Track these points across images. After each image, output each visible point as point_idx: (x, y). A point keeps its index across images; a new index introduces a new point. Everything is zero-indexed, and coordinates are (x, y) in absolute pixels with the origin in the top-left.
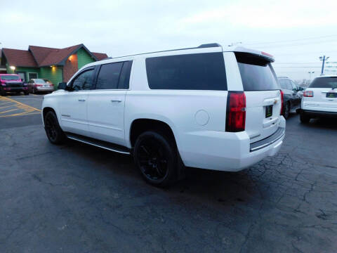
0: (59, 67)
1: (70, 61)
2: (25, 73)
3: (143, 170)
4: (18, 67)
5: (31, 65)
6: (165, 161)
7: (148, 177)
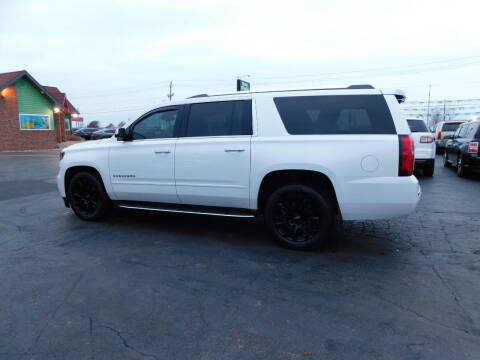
1: (3, 97)
3: (280, 233)
6: (317, 218)
7: (289, 241)
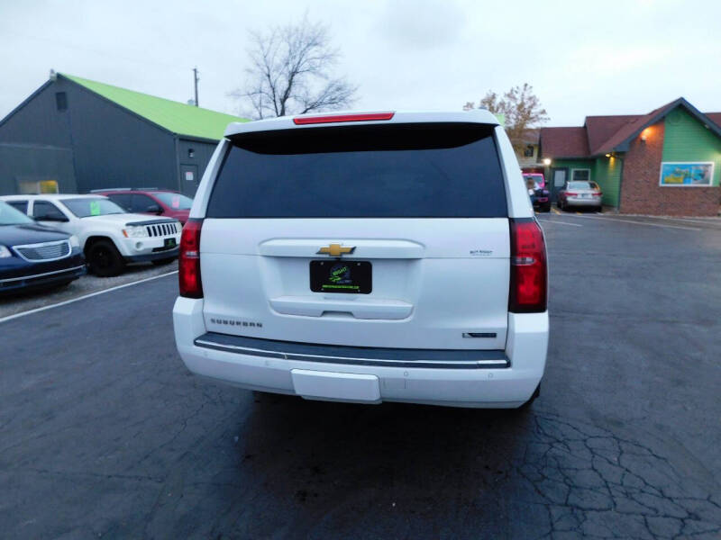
0: (619, 155)
1: (642, 141)
2: (567, 170)
4: (555, 160)
5: (580, 154)
